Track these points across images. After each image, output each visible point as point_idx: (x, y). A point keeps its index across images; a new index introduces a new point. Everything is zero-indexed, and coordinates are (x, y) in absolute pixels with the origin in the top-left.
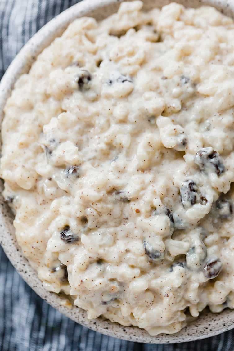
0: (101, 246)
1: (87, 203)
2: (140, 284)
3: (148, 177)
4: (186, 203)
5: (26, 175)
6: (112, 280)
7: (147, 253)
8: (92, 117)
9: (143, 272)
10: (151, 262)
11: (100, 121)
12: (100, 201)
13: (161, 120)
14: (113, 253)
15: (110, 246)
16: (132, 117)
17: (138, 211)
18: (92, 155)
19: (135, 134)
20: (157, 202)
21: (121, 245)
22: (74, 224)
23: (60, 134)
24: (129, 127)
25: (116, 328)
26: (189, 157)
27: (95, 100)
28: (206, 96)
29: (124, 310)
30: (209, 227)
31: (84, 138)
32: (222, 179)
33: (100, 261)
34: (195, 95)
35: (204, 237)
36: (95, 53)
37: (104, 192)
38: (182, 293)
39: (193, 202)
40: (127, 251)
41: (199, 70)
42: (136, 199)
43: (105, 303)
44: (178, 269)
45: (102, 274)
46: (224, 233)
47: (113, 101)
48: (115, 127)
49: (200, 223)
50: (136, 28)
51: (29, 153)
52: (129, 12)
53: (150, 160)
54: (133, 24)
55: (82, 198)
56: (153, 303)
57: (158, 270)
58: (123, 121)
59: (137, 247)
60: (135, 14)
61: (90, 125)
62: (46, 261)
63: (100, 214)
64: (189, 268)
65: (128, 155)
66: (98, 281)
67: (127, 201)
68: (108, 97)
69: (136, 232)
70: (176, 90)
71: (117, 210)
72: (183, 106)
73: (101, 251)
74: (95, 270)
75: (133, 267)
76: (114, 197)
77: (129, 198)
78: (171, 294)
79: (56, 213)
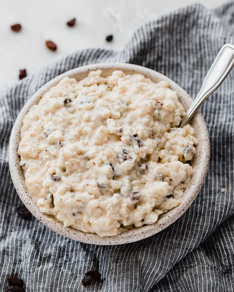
0: (73, 182)
1: (66, 159)
2: (94, 203)
3: (100, 148)
4: (121, 160)
5: (33, 149)
6: (78, 201)
7: (99, 186)
8: (71, 119)
9: (96, 197)
10: (101, 192)
11: (75, 121)
12: (73, 157)
13: (108, 120)
14: (79, 186)
15: (78, 183)
16: (93, 119)
17: (94, 163)
18: (70, 138)
19: (94, 128)
20: (105, 158)
21: (84, 182)
22: (58, 171)
23: (53, 127)
24: (91, 124)
25: (80, 234)
26: (123, 138)
27: (73, 112)
28: (134, 110)
29: (85, 218)
30: (134, 175)
31: (66, 130)
32: (141, 149)
33: (72, 191)
34: (128, 110)
35: (131, 180)
36: (74, 92)
37: (75, 153)
38: (118, 208)
39: (125, 159)
40: (87, 185)
41: (130, 97)
42: (93, 158)
43: (74, 214)
44: (116, 195)
45: (73, 197)
46: (143, 180)
47: (82, 112)
48: (83, 124)
49: (129, 173)
50: (98, 84)
51: (35, 139)
52: (94, 75)
53: (102, 140)
54: (97, 81)
55: (63, 155)
56: (101, 215)
57: (104, 197)
58: (88, 121)
59: (93, 182)
60: (98, 76)
61: (70, 124)
62: (42, 194)
63: (73, 165)
64: (122, 196)
65: (90, 137)
66: (70, 200)
67: (88, 159)
68: (80, 110)
69: (93, 175)
70: (117, 107)
71: (82, 163)
72: (121, 115)
73: (73, 184)
74: (69, 194)
75: (90, 194)
76: (81, 157)
77: (89, 157)
78: (111, 208)
79: (49, 167)
